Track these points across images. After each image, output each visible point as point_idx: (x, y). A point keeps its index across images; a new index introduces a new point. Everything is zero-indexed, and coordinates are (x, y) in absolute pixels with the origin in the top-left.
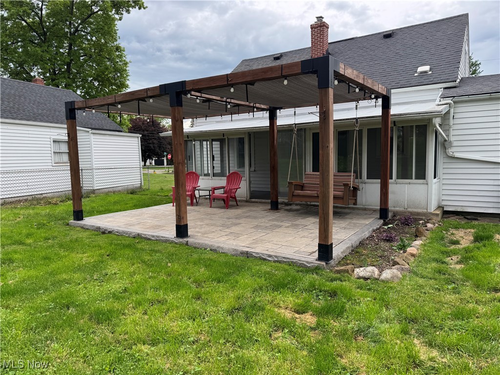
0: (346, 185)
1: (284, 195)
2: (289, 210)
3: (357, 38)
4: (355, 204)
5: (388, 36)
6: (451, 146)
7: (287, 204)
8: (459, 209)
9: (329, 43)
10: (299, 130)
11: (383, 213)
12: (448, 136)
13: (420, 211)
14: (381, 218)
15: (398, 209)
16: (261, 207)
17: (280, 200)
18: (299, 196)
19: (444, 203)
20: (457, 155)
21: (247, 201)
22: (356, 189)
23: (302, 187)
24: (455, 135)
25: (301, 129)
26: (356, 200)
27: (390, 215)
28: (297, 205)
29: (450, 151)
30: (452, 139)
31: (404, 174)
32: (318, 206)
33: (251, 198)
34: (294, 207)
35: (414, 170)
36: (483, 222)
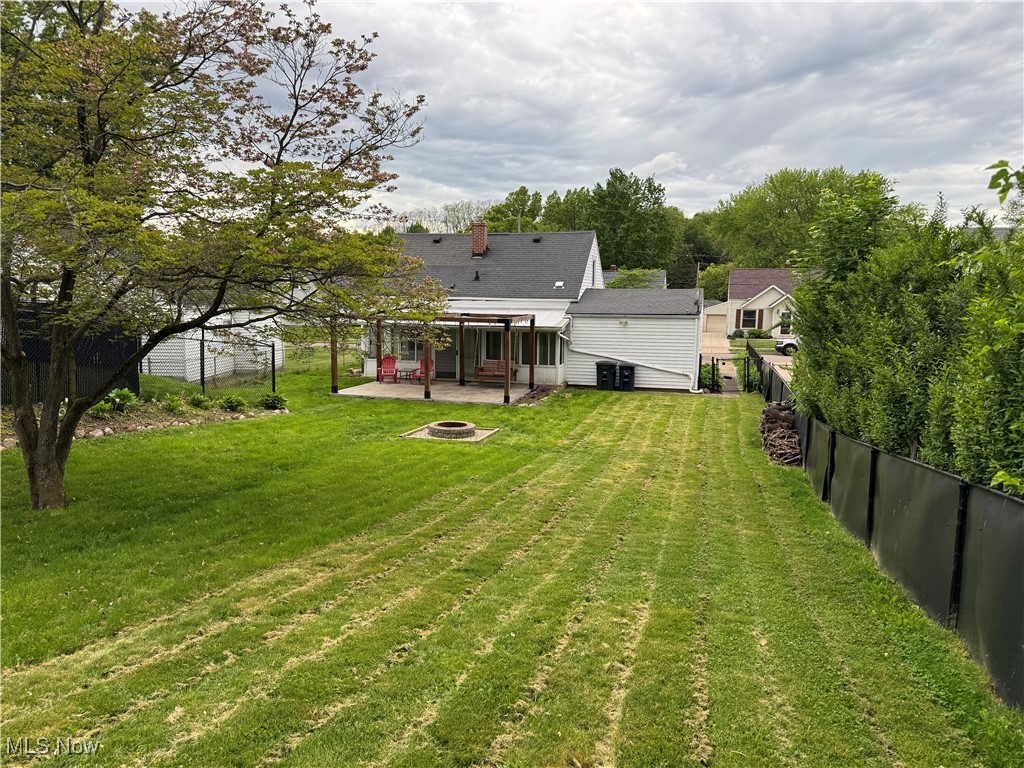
1: (471, 375)
2: (472, 386)
5: (537, 239)
6: (572, 344)
8: (576, 383)
11: (532, 385)
12: (569, 338)
13: (553, 384)
14: (530, 388)
17: (465, 379)
18: (481, 375)
19: (568, 380)
20: (575, 350)
21: (434, 380)
23: (482, 370)
24: (573, 337)
27: (535, 387)
29: (571, 347)
30: (572, 339)
31: (544, 362)
35: (548, 359)
36: (586, 390)
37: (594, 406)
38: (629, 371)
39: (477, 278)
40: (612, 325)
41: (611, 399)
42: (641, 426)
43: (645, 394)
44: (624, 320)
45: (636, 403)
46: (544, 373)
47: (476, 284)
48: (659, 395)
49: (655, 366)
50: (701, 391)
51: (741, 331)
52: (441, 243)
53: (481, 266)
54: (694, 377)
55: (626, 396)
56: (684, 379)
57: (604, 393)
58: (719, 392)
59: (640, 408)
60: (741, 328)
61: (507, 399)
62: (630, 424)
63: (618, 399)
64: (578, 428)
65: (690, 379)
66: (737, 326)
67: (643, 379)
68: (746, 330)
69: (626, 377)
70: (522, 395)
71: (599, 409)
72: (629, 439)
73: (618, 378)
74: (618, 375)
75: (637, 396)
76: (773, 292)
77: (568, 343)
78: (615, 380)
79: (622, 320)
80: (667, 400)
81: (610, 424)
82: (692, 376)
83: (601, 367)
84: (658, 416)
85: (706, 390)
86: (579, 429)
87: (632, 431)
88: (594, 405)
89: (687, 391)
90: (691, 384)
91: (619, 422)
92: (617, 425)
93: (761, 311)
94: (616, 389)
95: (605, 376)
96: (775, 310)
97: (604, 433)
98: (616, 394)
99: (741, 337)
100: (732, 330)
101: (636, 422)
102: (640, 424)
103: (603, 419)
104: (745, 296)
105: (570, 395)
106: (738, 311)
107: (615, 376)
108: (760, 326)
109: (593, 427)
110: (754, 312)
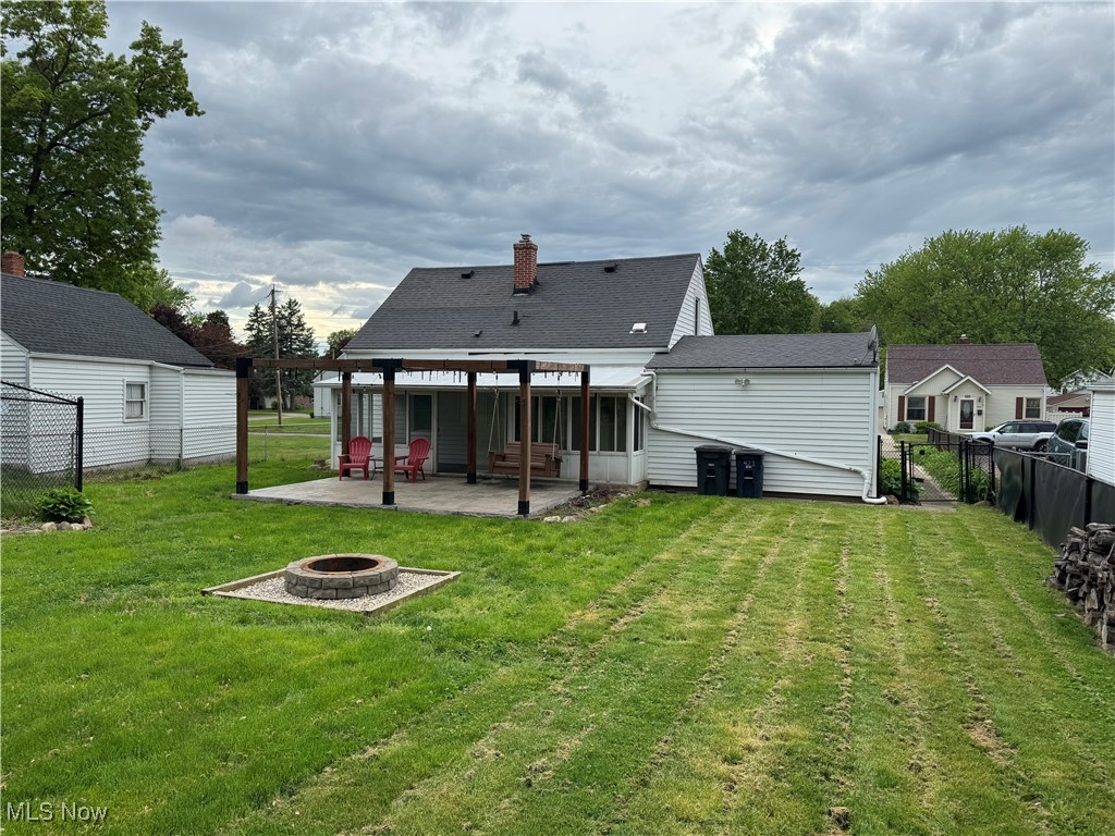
0: (548, 456)
1: (483, 468)
2: (488, 484)
3: (573, 263)
4: (558, 476)
5: (611, 268)
6: (655, 418)
7: (485, 478)
8: (664, 483)
9: (538, 265)
10: (501, 394)
11: (583, 484)
12: (651, 407)
13: (620, 483)
14: (581, 489)
15: (601, 482)
16: (454, 482)
17: (478, 474)
18: (499, 467)
19: (650, 477)
20: (660, 427)
21: (433, 475)
22: (558, 461)
23: (504, 458)
24: (658, 407)
25: (504, 393)
26: (559, 472)
27: (590, 488)
28: (496, 479)
29: (654, 424)
30: (656, 410)
31: (608, 446)
32: (517, 479)
33: (438, 471)
34: (493, 481)
35: (615, 443)
36: (678, 494)
37: (684, 524)
38: (753, 462)
39: (516, 322)
40: (725, 386)
41: (718, 511)
42: (780, 573)
43: (781, 504)
44: (743, 378)
45: (767, 519)
46: (605, 465)
47: (514, 330)
48: (810, 505)
49: (800, 456)
50: (883, 499)
51: (906, 424)
52: (473, 278)
53: (524, 305)
54: (869, 475)
55: (748, 506)
56: (853, 480)
57: (707, 499)
58: (915, 502)
59: (776, 530)
60: (905, 420)
61: (524, 507)
62: (755, 566)
63: (732, 511)
64: (638, 573)
65: (863, 478)
66: (901, 417)
67: (778, 478)
68: (913, 424)
69: (749, 473)
70: (563, 501)
71: (694, 530)
72: (750, 612)
73: (734, 475)
74: (734, 469)
75: (769, 506)
76: (948, 375)
77: (650, 416)
78: (728, 478)
79: (739, 377)
80: (826, 515)
81: (710, 566)
82: (866, 473)
83: (702, 454)
84: (815, 547)
85: (893, 498)
86: (638, 577)
87: (759, 584)
88: (685, 522)
89: (858, 499)
90: (866, 488)
91: (732, 560)
92: (726, 566)
93: (932, 399)
94: (732, 493)
95: (711, 471)
96: (952, 397)
97: (694, 588)
98: (729, 503)
99: (907, 431)
100: (893, 422)
101: (768, 560)
102: (776, 567)
103: (696, 552)
104: (908, 379)
105: (647, 502)
106: (901, 399)
107: (729, 472)
108: (932, 417)
109: (672, 570)
110: (923, 399)
